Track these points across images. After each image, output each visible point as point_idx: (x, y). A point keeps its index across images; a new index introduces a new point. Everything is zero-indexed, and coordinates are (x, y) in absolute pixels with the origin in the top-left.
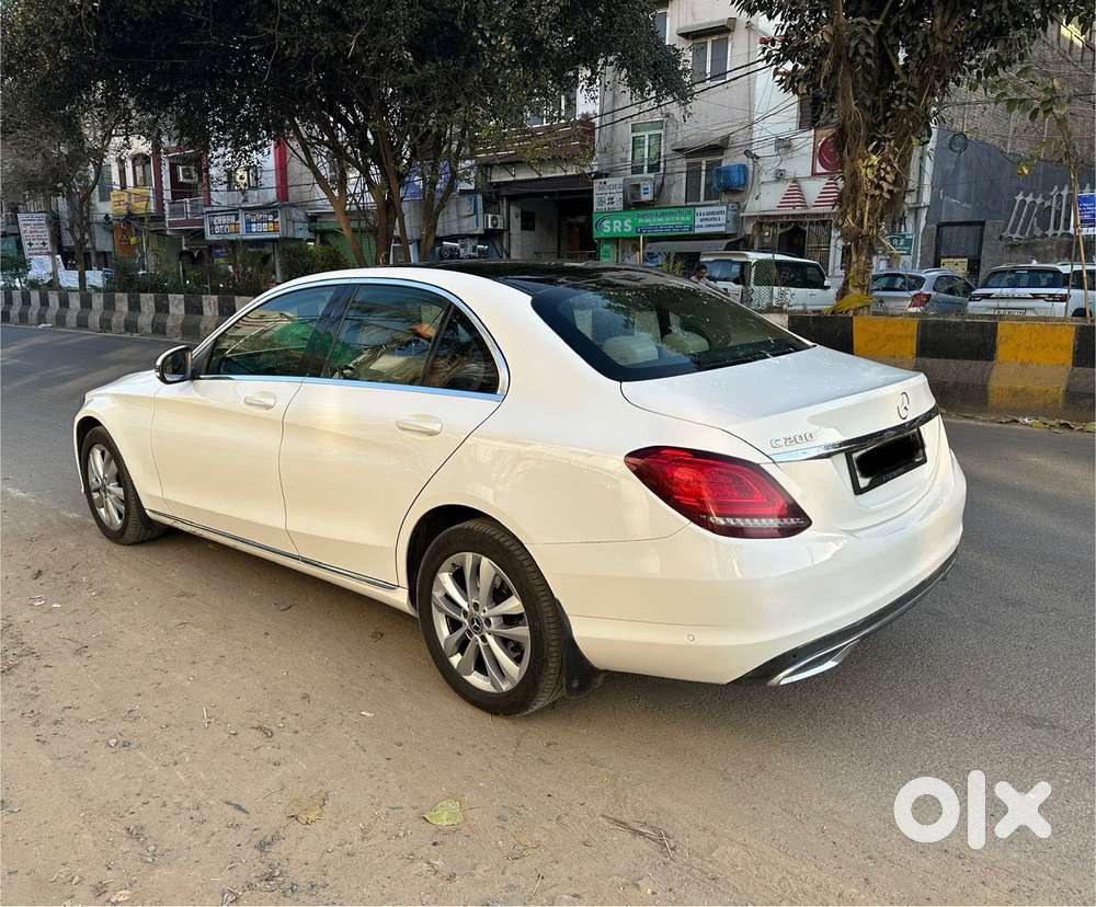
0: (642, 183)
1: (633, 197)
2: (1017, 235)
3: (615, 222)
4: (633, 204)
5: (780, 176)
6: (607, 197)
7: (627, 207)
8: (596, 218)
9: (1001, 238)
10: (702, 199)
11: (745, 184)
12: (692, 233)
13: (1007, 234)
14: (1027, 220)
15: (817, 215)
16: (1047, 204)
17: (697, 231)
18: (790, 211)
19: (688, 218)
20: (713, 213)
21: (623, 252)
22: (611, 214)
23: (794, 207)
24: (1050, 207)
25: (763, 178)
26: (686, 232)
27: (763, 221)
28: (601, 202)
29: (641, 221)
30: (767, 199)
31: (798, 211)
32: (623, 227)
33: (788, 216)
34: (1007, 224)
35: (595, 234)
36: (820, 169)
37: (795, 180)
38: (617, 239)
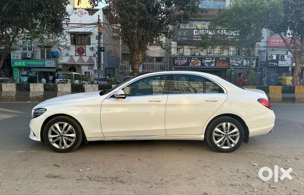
0: (27, 53)
1: (24, 56)
2: (121, 71)
3: (19, 62)
4: (24, 58)
5: (67, 55)
6: (16, 56)
7: (23, 59)
8: (12, 61)
9: (118, 71)
10: (46, 58)
11: (58, 56)
12: (44, 67)
13: (119, 71)
14: (122, 69)
15: (78, 64)
16: (125, 65)
17: (46, 66)
18: (71, 63)
19: (43, 63)
20: (50, 62)
21: (21, 70)
22: (18, 60)
23: (72, 62)
24: (126, 66)
25: (63, 55)
26: (43, 66)
27: (64, 65)
28: (14, 57)
29: (28, 63)
30: (65, 60)
31: (73, 63)
32: (22, 64)
33: (70, 64)
34: (119, 69)
35: (12, 65)
36: (77, 54)
37: (71, 56)
38: (19, 67)
